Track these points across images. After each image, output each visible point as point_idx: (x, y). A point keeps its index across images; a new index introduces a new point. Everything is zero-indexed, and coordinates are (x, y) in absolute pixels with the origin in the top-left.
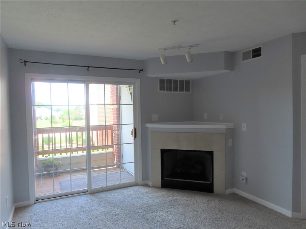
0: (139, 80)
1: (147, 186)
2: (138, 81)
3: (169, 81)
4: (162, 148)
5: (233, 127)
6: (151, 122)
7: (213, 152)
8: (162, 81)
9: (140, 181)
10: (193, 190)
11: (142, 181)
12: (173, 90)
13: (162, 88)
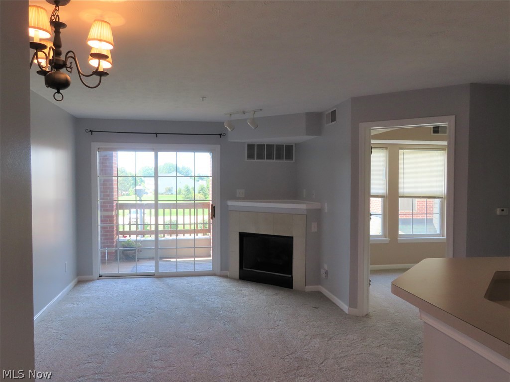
0: (219, 146)
1: (226, 277)
2: (218, 148)
3: (261, 147)
4: (240, 231)
5: (320, 208)
6: (234, 198)
7: (292, 237)
8: (251, 147)
9: (218, 271)
10: (272, 285)
11: (221, 270)
12: (267, 159)
13: (250, 156)
